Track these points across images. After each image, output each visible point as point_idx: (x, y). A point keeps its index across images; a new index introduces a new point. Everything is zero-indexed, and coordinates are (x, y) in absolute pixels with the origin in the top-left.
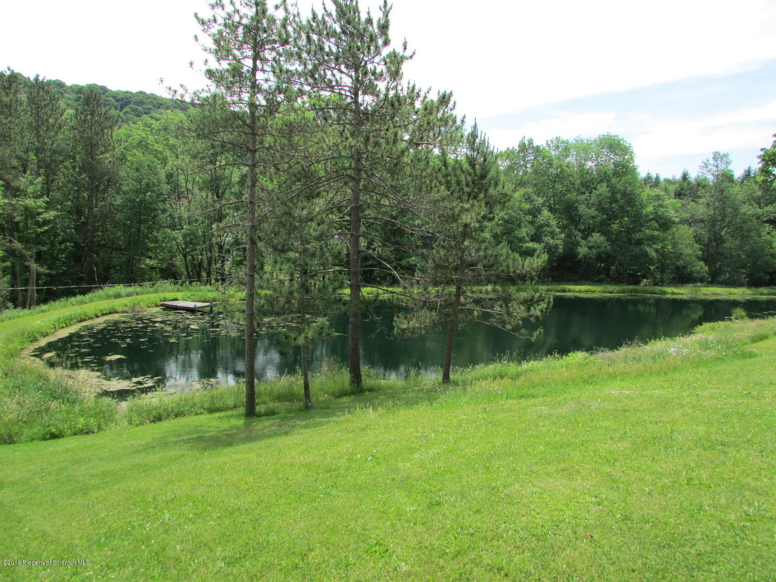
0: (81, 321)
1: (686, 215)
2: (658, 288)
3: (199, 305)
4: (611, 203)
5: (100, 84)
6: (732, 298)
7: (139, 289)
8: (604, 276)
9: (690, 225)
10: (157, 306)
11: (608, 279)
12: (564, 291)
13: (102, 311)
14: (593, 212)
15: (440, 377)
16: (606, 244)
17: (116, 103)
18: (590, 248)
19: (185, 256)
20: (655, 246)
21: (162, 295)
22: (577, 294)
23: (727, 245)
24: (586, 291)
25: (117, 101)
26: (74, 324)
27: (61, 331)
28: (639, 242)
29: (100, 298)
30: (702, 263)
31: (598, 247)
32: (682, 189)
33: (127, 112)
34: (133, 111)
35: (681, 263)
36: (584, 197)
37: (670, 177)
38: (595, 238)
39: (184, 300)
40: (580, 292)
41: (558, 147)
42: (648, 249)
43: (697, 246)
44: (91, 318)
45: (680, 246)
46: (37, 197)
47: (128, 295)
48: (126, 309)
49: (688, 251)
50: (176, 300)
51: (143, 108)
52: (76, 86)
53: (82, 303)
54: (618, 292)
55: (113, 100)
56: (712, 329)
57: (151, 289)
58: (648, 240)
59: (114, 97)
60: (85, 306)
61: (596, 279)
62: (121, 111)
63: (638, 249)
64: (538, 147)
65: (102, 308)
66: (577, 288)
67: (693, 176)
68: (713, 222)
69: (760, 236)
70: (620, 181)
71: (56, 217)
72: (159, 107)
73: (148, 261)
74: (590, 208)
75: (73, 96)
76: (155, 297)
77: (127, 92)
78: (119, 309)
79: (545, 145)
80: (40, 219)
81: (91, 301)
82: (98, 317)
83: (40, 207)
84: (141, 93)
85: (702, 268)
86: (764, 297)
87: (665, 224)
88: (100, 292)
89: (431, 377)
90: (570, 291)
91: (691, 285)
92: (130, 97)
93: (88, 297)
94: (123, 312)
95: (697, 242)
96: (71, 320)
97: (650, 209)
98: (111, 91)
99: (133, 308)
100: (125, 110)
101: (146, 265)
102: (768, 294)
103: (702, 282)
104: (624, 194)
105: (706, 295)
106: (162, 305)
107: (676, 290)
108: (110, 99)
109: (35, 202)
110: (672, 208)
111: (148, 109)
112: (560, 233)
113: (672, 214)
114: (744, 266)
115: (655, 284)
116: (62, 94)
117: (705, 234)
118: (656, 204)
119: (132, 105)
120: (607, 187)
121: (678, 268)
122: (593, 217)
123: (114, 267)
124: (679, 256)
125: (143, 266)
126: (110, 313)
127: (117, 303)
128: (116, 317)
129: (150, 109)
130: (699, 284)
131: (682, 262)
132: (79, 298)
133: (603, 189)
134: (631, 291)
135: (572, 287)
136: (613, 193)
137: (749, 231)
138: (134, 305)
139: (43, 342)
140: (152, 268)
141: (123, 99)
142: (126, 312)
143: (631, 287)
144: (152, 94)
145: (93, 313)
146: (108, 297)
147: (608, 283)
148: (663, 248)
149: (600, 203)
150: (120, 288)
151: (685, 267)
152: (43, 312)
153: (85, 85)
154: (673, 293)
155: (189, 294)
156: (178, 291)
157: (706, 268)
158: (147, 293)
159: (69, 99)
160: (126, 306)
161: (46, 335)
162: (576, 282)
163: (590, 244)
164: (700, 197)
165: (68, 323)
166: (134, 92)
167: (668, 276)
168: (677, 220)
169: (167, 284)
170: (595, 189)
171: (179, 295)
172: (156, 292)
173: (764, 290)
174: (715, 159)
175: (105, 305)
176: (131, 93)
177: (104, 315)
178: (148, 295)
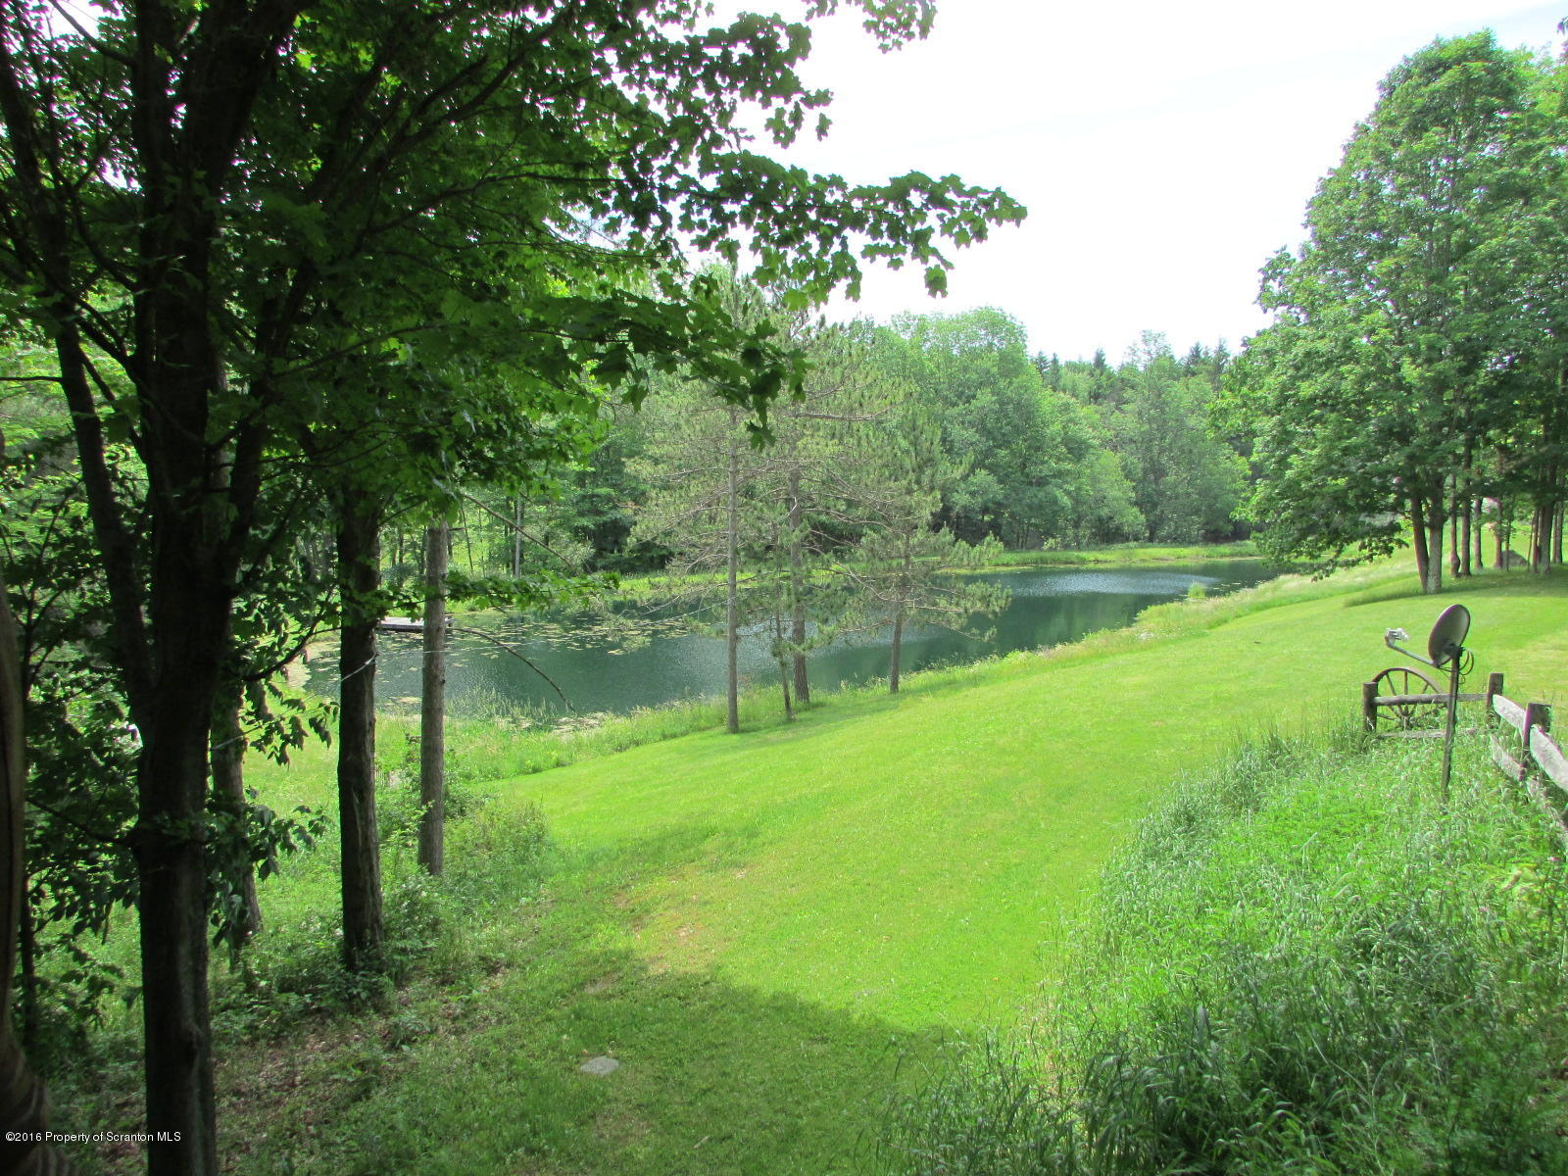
1: (1109, 434)
2: (1074, 554)
4: (999, 420)
6: (1181, 563)
9: (1114, 449)
14: (972, 435)
15: (887, 689)
16: (997, 487)
18: (973, 494)
20: (1066, 486)
23: (1171, 478)
28: (1042, 482)
30: (1135, 509)
31: (984, 493)
32: (1099, 387)
35: (1105, 512)
36: (955, 411)
37: (1075, 359)
38: (980, 479)
41: (908, 327)
42: (1059, 493)
43: (1128, 484)
45: (1104, 486)
49: (1115, 493)
54: (1018, 564)
56: (1161, 614)
58: (1054, 476)
63: (1041, 495)
67: (1114, 362)
68: (1147, 440)
69: (1217, 464)
70: (1010, 384)
74: (967, 430)
79: (890, 322)
85: (1136, 517)
86: (1226, 560)
87: (1077, 449)
89: (881, 688)
91: (1120, 546)
95: (1126, 477)
97: (1056, 427)
102: (1232, 555)
103: (1136, 539)
104: (1018, 406)
105: (1143, 560)
107: (1100, 556)
110: (1088, 421)
113: (1087, 433)
114: (1197, 512)
115: (1066, 547)
117: (1138, 465)
118: (1065, 418)
120: (992, 394)
121: (1100, 520)
122: (973, 444)
124: (1101, 500)
130: (1132, 544)
131: (1106, 510)
133: (985, 398)
136: (1002, 403)
137: (1202, 455)
148: (1079, 489)
149: (982, 421)
151: (1111, 518)
154: (1097, 561)
157: (1142, 518)
163: (973, 488)
164: (1126, 402)
167: (1085, 532)
168: (1096, 442)
170: (974, 397)
173: (1225, 549)
174: (1145, 342)
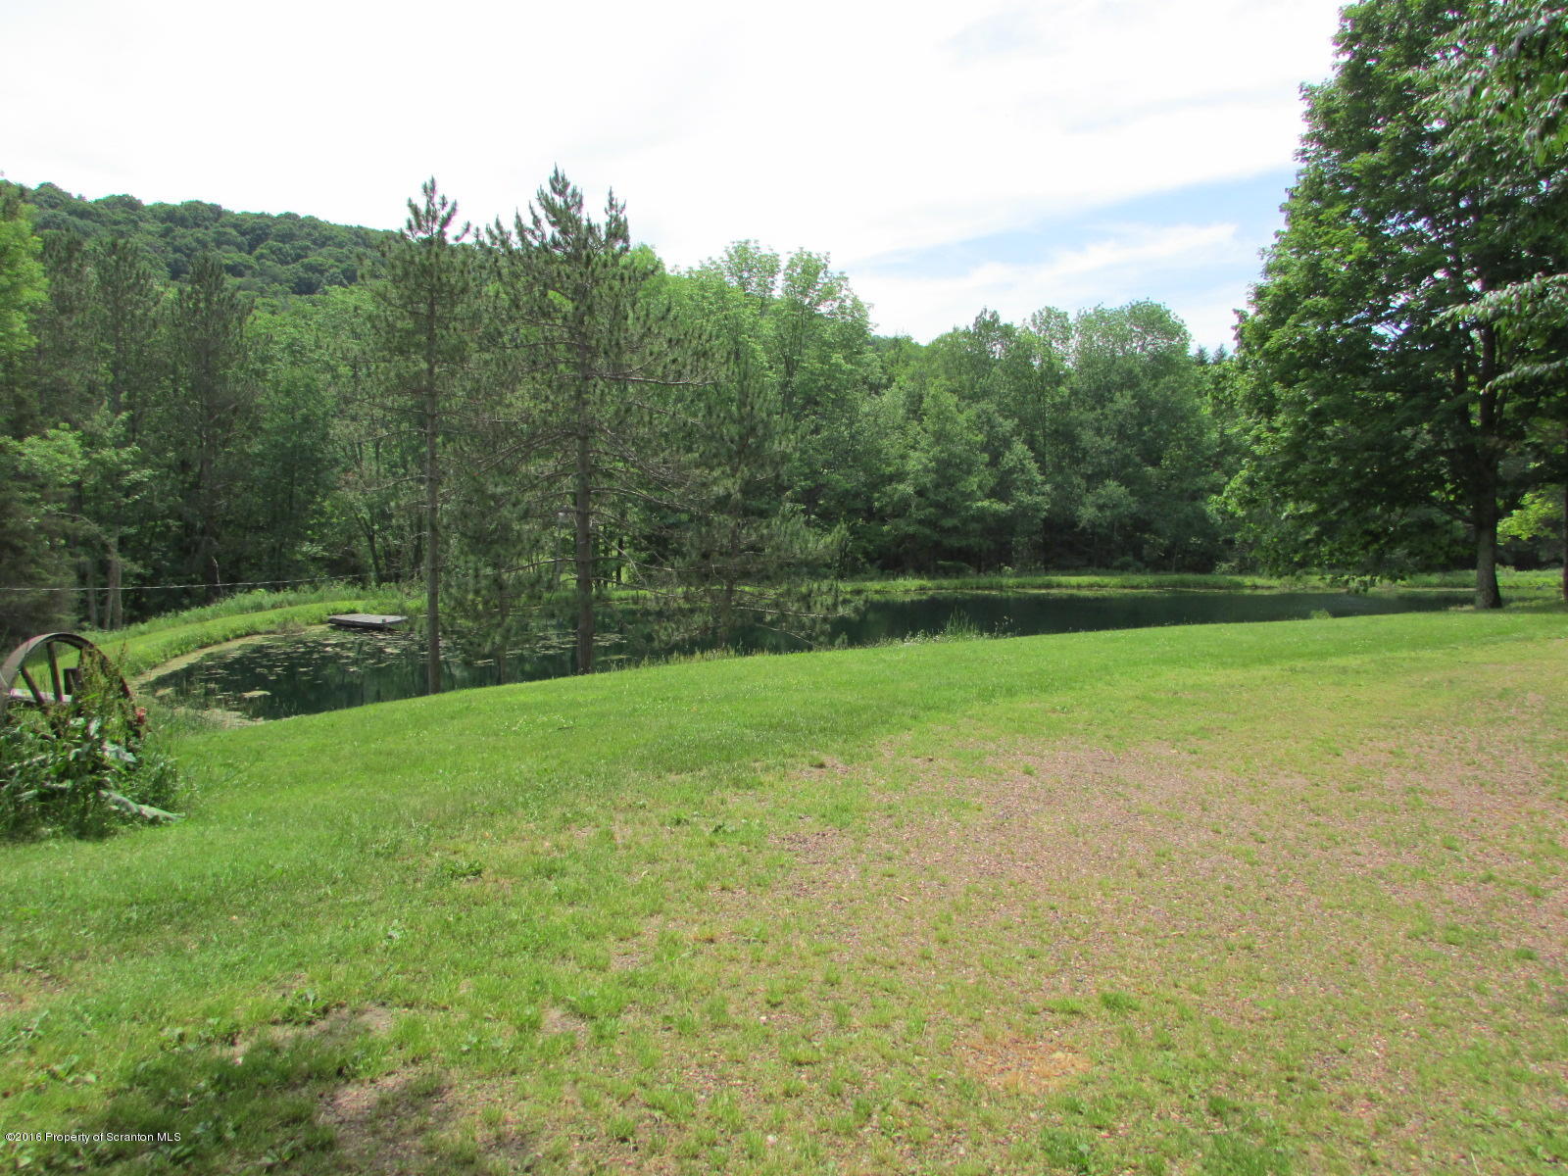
0: (203, 646)
3: (390, 619)
4: (1141, 425)
5: (207, 201)
7: (292, 596)
8: (1129, 558)
10: (322, 622)
11: (1139, 564)
12: (1049, 586)
13: (233, 631)
14: (1107, 442)
16: (1130, 500)
17: (240, 239)
18: (1101, 508)
19: (371, 539)
21: (331, 605)
22: (1075, 592)
24: (1091, 586)
25: (243, 234)
26: (194, 651)
27: (175, 660)
29: (230, 612)
31: (1115, 506)
33: (262, 256)
34: (273, 252)
36: (1092, 415)
38: (1109, 489)
39: (366, 612)
40: (1079, 587)
44: (217, 642)
46: (119, 445)
47: (274, 607)
48: (273, 627)
50: (353, 612)
51: (293, 248)
52: (162, 206)
53: (201, 619)
54: (1150, 587)
55: (235, 233)
57: (313, 597)
59: (235, 226)
60: (208, 624)
61: (1116, 563)
62: (250, 253)
64: (1007, 326)
65: (234, 626)
66: (1074, 580)
70: (1155, 385)
71: (153, 478)
72: (323, 245)
73: (306, 547)
74: (1102, 437)
75: (156, 227)
76: (317, 609)
77: (262, 216)
78: (263, 628)
80: (125, 482)
81: (215, 616)
82: (228, 640)
83: (126, 462)
84: (289, 216)
88: (230, 602)
90: (1059, 586)
92: (268, 226)
93: (209, 610)
94: (268, 632)
96: (188, 644)
98: (231, 214)
99: (283, 626)
100: (258, 251)
101: (302, 553)
102: (1439, 585)
104: (1164, 409)
106: (330, 621)
108: (229, 230)
109: (118, 454)
111: (301, 248)
112: (1044, 483)
116: (135, 223)
119: (271, 242)
120: (1133, 397)
122: (1108, 452)
123: (248, 559)
125: (299, 557)
126: (248, 634)
127: (257, 619)
128: (257, 640)
129: (308, 248)
132: (196, 611)
133: (1124, 401)
134: (1174, 585)
135: (1063, 579)
136: (1144, 408)
138: (286, 621)
139: (153, 675)
140: (314, 559)
141: (253, 229)
142: (274, 632)
143: (1176, 577)
144: (311, 218)
145: (221, 633)
146: (243, 610)
147: (1138, 571)
149: (1121, 427)
150: (260, 595)
152: (142, 633)
153: (178, 203)
154: (1256, 587)
155: (375, 603)
156: (358, 597)
158: (305, 603)
159: (150, 233)
160: (272, 622)
161: (155, 666)
162: (1077, 570)
163: (1101, 501)
165: (184, 647)
166: (275, 214)
169: (339, 587)
170: (1112, 400)
171: (359, 605)
172: (321, 599)
173: (1435, 578)
175: (239, 622)
176: (269, 217)
177: (238, 637)
178: (308, 606)
